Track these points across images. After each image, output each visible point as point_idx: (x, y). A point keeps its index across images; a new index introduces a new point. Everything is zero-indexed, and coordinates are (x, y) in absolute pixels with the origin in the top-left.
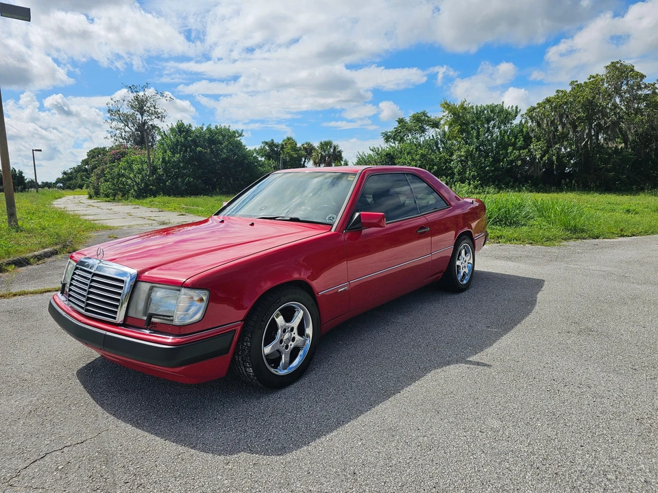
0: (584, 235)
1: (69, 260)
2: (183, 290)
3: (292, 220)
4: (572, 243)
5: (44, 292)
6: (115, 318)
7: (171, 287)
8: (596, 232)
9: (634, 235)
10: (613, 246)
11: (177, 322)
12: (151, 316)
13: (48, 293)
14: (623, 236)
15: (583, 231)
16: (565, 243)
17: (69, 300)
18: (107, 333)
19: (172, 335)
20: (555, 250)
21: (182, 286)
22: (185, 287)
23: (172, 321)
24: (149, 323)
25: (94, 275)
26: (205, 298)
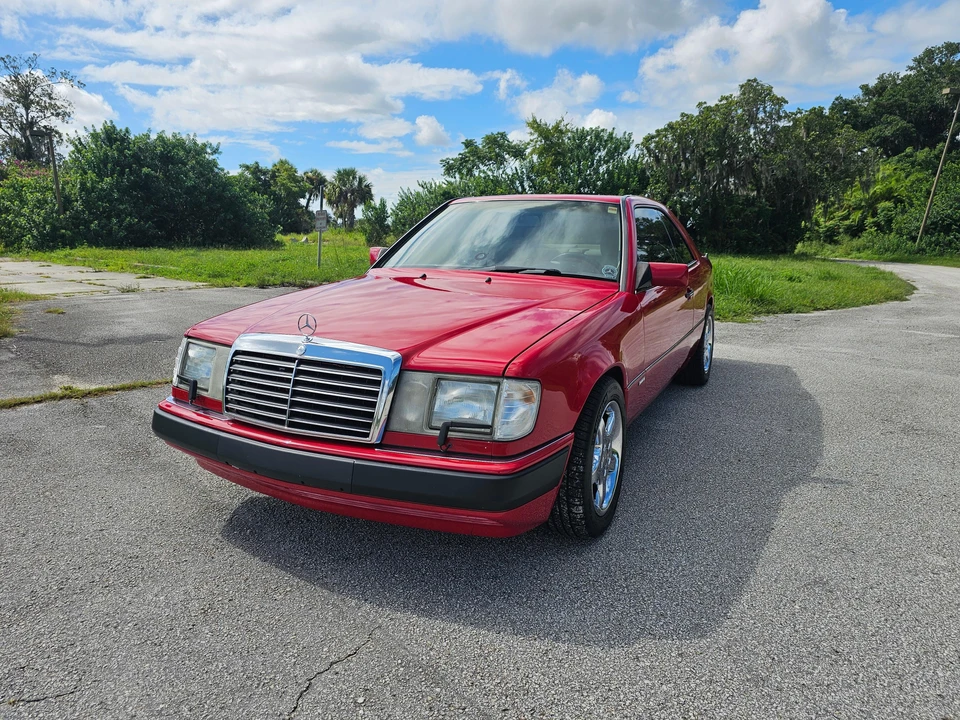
0: (775, 308)
1: (185, 340)
2: (506, 383)
3: (549, 273)
4: (763, 318)
5: (15, 405)
6: (367, 435)
7: (478, 378)
8: (786, 304)
9: (827, 309)
10: (819, 322)
11: (499, 435)
12: (448, 426)
13: (24, 408)
14: (818, 310)
15: (773, 303)
16: (756, 319)
17: (228, 409)
18: (356, 462)
19: (492, 458)
20: (756, 328)
21: (503, 376)
22: (508, 378)
23: (491, 434)
24: (445, 440)
25: (302, 362)
26: (536, 395)
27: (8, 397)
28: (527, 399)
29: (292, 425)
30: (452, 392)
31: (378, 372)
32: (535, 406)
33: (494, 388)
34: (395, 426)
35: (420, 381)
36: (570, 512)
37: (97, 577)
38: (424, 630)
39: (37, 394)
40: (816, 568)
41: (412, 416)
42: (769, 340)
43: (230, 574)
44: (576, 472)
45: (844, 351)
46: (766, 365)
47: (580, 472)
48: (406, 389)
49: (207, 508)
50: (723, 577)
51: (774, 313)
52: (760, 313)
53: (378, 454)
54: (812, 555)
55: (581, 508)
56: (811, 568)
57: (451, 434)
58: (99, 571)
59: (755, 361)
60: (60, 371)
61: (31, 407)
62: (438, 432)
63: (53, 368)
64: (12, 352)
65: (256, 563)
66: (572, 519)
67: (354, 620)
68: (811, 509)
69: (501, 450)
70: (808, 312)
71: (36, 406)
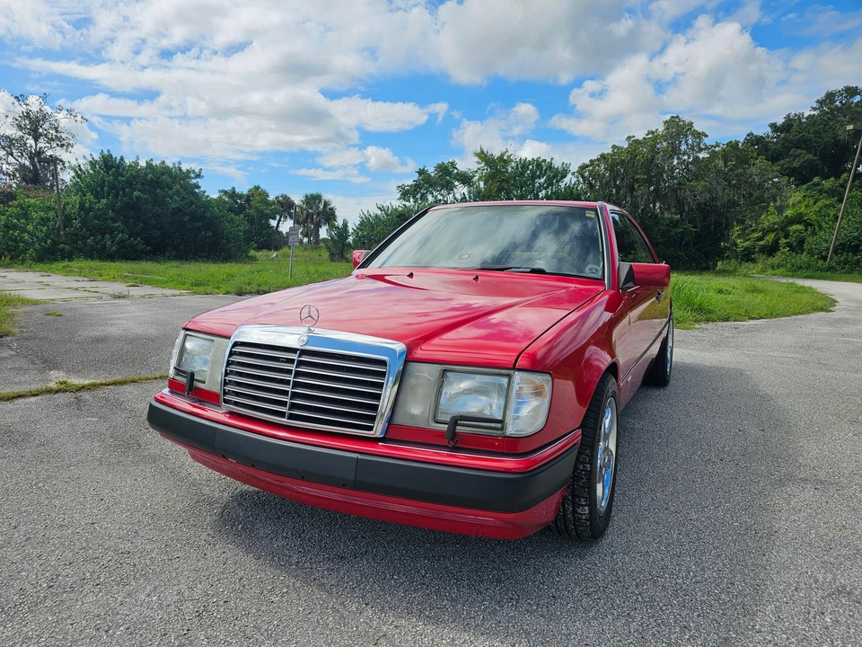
0: (713, 316)
1: (183, 333)
2: (518, 376)
3: (534, 271)
4: (703, 325)
5: (13, 398)
6: (370, 428)
9: (762, 318)
10: (757, 329)
11: (511, 430)
12: (456, 421)
14: (753, 319)
15: (711, 312)
17: (225, 401)
18: (360, 457)
19: (504, 455)
20: (700, 334)
21: (514, 368)
22: (519, 370)
23: (502, 429)
24: (453, 434)
25: (304, 352)
26: (548, 389)
27: (7, 391)
28: (538, 392)
29: (292, 417)
30: (459, 385)
31: (383, 363)
32: (547, 400)
33: (505, 381)
34: (400, 419)
35: (425, 374)
36: (574, 512)
37: (88, 574)
38: (432, 640)
39: (34, 387)
40: (835, 576)
41: (416, 411)
42: (716, 345)
43: (223, 573)
44: (582, 470)
45: (790, 355)
46: (720, 368)
47: (586, 471)
48: (410, 381)
49: (198, 502)
50: (739, 585)
51: (713, 321)
52: (700, 321)
53: (381, 448)
54: (826, 562)
55: (586, 508)
56: (830, 576)
57: (459, 429)
58: (90, 567)
59: (708, 364)
60: (56, 367)
61: (27, 400)
62: (447, 426)
63: (50, 364)
64: (13, 350)
65: (249, 561)
66: (576, 519)
67: (357, 627)
68: (809, 511)
69: (512, 446)
70: (744, 321)
71: (33, 399)
